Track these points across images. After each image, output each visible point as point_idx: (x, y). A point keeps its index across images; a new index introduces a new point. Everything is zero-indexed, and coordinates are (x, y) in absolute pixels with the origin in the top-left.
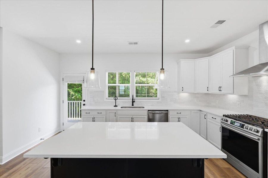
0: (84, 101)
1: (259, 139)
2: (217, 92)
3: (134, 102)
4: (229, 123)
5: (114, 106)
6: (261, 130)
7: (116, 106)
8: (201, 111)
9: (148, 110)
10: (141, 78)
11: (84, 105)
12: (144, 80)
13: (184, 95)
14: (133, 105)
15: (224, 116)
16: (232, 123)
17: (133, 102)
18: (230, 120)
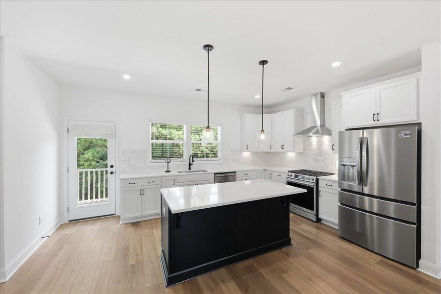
0: (112, 166)
1: (314, 185)
2: (279, 150)
3: (192, 164)
4: (293, 177)
5: (166, 172)
6: (315, 178)
7: (168, 171)
8: (265, 170)
9: (215, 174)
10: (160, 129)
11: (112, 173)
12: (165, 132)
13: (246, 154)
14: (190, 169)
15: (288, 171)
16: (296, 176)
17: (190, 164)
18: (293, 174)
